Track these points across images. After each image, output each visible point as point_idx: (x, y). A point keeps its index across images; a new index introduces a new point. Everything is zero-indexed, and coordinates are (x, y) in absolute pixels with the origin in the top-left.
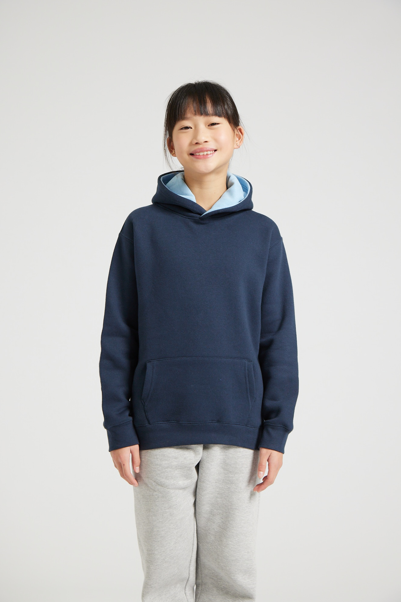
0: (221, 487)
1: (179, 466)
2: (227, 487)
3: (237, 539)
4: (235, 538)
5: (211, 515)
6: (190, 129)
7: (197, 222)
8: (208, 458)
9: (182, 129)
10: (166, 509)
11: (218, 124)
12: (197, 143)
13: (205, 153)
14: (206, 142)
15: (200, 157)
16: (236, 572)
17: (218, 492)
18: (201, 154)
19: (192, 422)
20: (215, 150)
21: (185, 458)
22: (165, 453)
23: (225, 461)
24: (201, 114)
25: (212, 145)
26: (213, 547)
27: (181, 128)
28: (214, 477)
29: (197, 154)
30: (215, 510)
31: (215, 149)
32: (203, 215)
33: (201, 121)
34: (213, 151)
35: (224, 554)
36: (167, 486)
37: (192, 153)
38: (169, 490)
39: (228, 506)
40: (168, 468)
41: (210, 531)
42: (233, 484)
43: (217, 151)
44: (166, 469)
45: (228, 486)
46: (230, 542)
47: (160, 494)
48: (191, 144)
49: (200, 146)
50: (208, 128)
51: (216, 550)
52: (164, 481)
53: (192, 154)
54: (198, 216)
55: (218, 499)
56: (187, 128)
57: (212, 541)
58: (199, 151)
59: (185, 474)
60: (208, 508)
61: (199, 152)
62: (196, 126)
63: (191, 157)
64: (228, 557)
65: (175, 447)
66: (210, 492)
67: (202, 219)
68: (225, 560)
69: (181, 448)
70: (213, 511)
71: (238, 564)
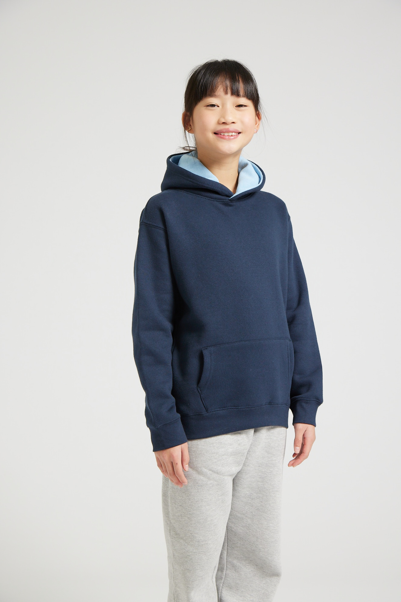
0: (264, 471)
1: (234, 452)
2: (269, 470)
3: (276, 521)
4: (275, 520)
5: (250, 499)
6: (216, 107)
7: (227, 204)
8: (256, 441)
9: (208, 106)
10: (219, 496)
11: (245, 106)
12: (224, 123)
13: (231, 134)
14: (233, 123)
15: (225, 137)
16: (274, 552)
17: (260, 476)
18: (226, 134)
19: (250, 407)
20: (239, 133)
21: (239, 444)
22: (222, 441)
23: (269, 444)
24: (233, 93)
25: (237, 127)
26: (251, 531)
27: (208, 104)
28: (257, 460)
29: (223, 134)
30: (255, 494)
31: (240, 131)
32: (232, 197)
33: (230, 100)
34: (237, 133)
35: (264, 537)
36: (223, 474)
37: (217, 133)
38: (224, 477)
39: (270, 489)
40: (224, 455)
41: (247, 515)
42: (276, 467)
43: (241, 134)
44: (223, 457)
45: (271, 470)
46: (271, 524)
47: (215, 483)
48: (219, 123)
49: (227, 127)
50: (236, 109)
51: (255, 533)
52: (220, 469)
53: (215, 133)
54: (228, 198)
55: (259, 483)
56: (213, 106)
57: (248, 524)
58: (225, 131)
59: (238, 460)
60: (248, 492)
61: (224, 133)
62: (223, 105)
63: (215, 135)
64: (268, 539)
65: (230, 433)
66: (252, 475)
67: (232, 200)
68: (265, 542)
69: (235, 434)
70: (253, 494)
71: (276, 544)
